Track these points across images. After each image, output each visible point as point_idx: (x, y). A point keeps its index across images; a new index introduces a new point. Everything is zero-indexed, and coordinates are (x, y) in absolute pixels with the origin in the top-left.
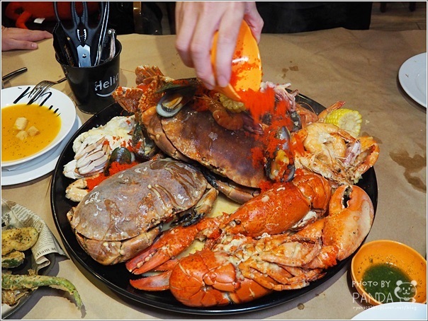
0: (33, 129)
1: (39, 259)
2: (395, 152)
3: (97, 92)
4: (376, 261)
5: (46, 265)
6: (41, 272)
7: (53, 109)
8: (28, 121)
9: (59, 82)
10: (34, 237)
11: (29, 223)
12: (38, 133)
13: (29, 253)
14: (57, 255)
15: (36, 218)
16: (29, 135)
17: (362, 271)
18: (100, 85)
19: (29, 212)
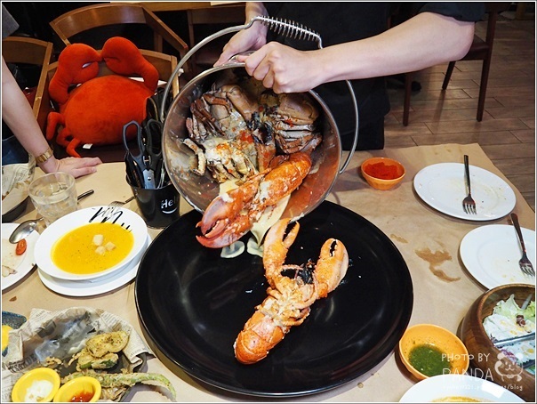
0: (110, 245)
1: (133, 359)
2: (419, 250)
3: (163, 209)
4: (418, 343)
5: (139, 363)
6: (135, 370)
7: (125, 226)
8: (104, 238)
9: (127, 202)
10: (125, 340)
11: (117, 328)
12: (114, 248)
13: (121, 354)
14: (147, 354)
15: (124, 323)
16: (107, 250)
17: (408, 352)
18: (166, 204)
19: (117, 318)
